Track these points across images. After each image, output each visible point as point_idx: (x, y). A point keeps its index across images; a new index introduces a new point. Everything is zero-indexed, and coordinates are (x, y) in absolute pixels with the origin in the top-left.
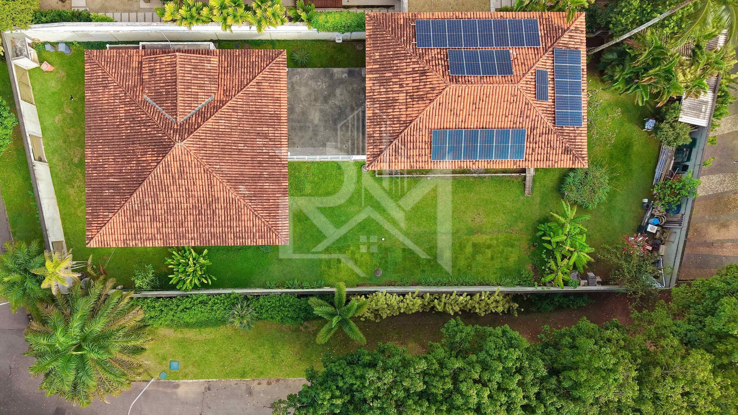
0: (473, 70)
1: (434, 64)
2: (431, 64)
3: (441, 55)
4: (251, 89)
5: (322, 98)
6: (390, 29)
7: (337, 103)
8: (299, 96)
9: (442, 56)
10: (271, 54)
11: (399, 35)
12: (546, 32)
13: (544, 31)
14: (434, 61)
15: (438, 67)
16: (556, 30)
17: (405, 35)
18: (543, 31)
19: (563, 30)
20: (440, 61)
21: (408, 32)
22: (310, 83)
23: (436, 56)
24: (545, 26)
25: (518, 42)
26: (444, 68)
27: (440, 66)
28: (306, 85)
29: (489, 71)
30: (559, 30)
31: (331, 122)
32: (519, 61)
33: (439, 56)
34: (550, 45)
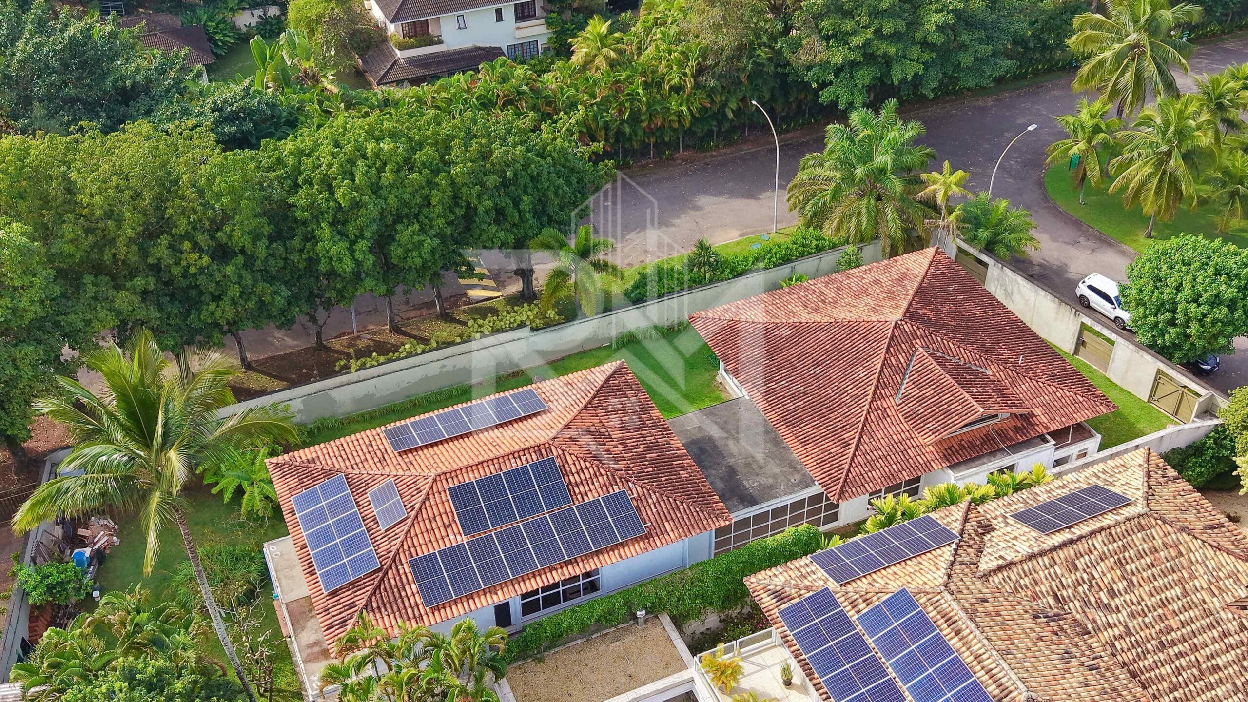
0: (517, 477)
1: (586, 471)
2: (591, 470)
3: (580, 493)
4: (852, 433)
5: (739, 470)
6: (681, 507)
7: (713, 472)
8: (777, 461)
9: (577, 491)
10: (854, 489)
11: (662, 503)
12: (403, 594)
13: (407, 596)
14: (588, 476)
15: (579, 468)
16: (385, 605)
17: (652, 506)
18: (409, 594)
19: (369, 608)
20: (578, 480)
21: (649, 512)
22: (771, 481)
23: (587, 489)
24: (407, 604)
25: (453, 555)
26: (568, 469)
27: (574, 471)
28: (775, 476)
29: (490, 485)
30: (379, 608)
31: (708, 448)
32: (440, 524)
33: (582, 490)
34: (390, 574)
